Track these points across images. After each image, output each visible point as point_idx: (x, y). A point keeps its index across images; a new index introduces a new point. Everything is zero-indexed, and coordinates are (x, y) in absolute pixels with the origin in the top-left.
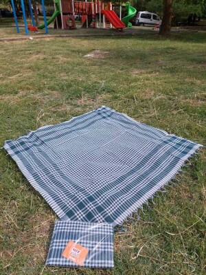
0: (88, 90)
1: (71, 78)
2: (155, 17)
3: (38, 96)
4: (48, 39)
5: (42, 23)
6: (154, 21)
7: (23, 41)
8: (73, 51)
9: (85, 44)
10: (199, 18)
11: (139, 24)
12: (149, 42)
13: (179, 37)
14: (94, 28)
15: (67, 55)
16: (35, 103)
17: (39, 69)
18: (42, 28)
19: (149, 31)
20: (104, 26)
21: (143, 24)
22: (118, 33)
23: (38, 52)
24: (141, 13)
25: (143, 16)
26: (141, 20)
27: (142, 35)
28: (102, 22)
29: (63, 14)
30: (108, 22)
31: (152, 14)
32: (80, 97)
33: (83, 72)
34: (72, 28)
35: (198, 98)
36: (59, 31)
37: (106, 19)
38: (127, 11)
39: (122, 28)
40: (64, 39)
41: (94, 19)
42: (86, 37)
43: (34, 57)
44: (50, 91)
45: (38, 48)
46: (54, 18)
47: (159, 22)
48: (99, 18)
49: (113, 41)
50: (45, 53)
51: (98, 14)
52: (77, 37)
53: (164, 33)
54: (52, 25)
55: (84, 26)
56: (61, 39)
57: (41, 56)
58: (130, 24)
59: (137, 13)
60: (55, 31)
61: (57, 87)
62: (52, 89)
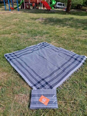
0: (39, 33)
1: (32, 28)
2: (63, 5)
3: (19, 35)
4: (19, 13)
5: (15, 6)
6: (63, 7)
7: (9, 14)
8: (31, 18)
9: (35, 15)
10: (82, 6)
11: (57, 8)
12: (62, 15)
13: (74, 14)
14: (38, 9)
15: (28, 20)
16: (19, 38)
17: (18, 25)
18: (15, 8)
19: (61, 11)
20: (42, 8)
21: (59, 8)
22: (48, 11)
23: (16, 18)
24: (58, 3)
25: (59, 4)
26: (58, 6)
27: (58, 12)
28: (41, 6)
30: (44, 7)
31: (62, 4)
32: (36, 36)
33: (36, 26)
34: (29, 9)
35: (83, 36)
37: (43, 5)
38: (52, 2)
39: (50, 9)
40: (26, 13)
41: (38, 5)
42: (36, 13)
43: (15, 20)
45: (16, 16)
46: (21, 4)
47: (66, 7)
49: (47, 14)
50: (19, 19)
51: (40, 3)
52: (31, 12)
53: (67, 11)
54: (20, 7)
55: (34, 8)
56: (24, 13)
58: (53, 8)
59: (56, 3)
60: (22, 10)
61: (27, 32)
62: (24, 32)
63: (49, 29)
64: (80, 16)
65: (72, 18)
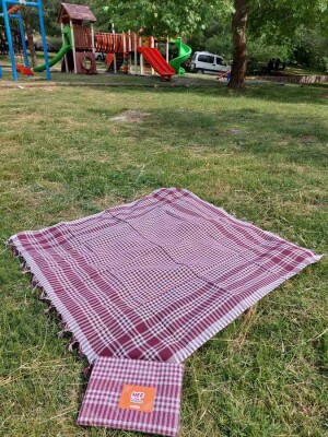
0: (116, 181)
1: (87, 158)
2: (219, 61)
3: (24, 192)
4: (50, 89)
5: (41, 63)
6: (218, 67)
7: (8, 91)
8: (91, 110)
9: (112, 99)
10: (284, 65)
11: (196, 70)
12: (214, 99)
13: (259, 93)
14: (126, 73)
15: (81, 117)
16: (17, 207)
17: (30, 141)
18: (40, 70)
19: (212, 81)
20: (142, 71)
21: (202, 70)
22: (165, 83)
23: (31, 111)
24: (198, 54)
25: (201, 59)
26: (200, 65)
27: (201, 88)
28: (139, 64)
29: (77, 50)
30: (147, 65)
31: (216, 56)
32: (101, 194)
33: (107, 147)
34: (92, 72)
36: (69, 76)
37: (145, 60)
38: (177, 50)
39: (169, 76)
40: (77, 89)
41: (127, 60)
42: (114, 87)
43: (23, 119)
44: (47, 183)
45: (32, 103)
46: (62, 56)
47: (228, 69)
48: (133, 59)
49: (156, 95)
50: (42, 111)
51: (132, 53)
52: (98, 87)
53: (235, 84)
54: (58, 67)
55: (110, 70)
56: (71, 89)
57: (37, 118)
58: (181, 70)
59: (193, 53)
60: (63, 76)
61: (60, 175)
62: (51, 177)
63: (160, 162)
64: (281, 104)
65: (253, 111)
